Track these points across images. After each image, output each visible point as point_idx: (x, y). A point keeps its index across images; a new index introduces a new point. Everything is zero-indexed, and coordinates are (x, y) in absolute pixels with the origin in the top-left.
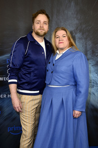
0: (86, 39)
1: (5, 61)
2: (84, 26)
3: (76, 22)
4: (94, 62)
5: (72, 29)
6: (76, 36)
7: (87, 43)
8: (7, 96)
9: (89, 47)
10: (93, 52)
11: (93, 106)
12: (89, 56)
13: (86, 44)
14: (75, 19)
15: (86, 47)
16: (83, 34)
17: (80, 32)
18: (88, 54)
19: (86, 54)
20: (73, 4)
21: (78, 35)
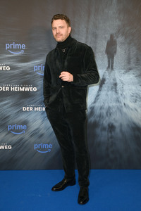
0: (129, 44)
1: (32, 68)
2: (128, 28)
3: (118, 23)
4: (138, 73)
5: (113, 32)
6: (118, 40)
7: (131, 49)
8: (34, 109)
9: (132, 54)
10: (138, 60)
11: (135, 124)
12: (133, 65)
13: (129, 50)
15: (129, 54)
16: (126, 38)
17: (122, 35)
19: (129, 63)
21: (120, 40)
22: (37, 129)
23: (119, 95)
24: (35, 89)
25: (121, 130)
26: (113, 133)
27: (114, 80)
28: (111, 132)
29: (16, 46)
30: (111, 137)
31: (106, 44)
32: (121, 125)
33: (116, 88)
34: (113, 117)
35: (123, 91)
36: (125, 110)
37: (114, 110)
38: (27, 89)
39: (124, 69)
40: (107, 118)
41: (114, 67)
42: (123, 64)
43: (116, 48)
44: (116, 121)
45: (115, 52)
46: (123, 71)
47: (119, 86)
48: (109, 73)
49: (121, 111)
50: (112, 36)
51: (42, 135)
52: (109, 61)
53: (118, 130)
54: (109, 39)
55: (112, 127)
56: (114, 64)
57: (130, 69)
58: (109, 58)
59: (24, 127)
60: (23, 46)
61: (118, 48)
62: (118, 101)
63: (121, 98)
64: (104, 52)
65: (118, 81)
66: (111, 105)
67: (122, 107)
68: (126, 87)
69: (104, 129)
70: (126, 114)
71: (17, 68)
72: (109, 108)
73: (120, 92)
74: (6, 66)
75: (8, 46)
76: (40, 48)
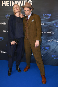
22: (54, 49)
24: (54, 33)
29: (47, 15)
38: (50, 33)
51: (55, 52)
59: (48, 48)
60: (50, 15)
71: (47, 24)
74: (43, 23)
75: (44, 15)
76: (57, 15)
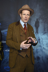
0: (45, 22)
1: (4, 33)
2: (44, 16)
3: (39, 14)
5: (38, 18)
6: (40, 21)
9: (46, 27)
12: (46, 31)
13: (45, 25)
14: (39, 13)
15: (45, 27)
16: (43, 20)
18: (46, 30)
19: (45, 30)
20: (38, 5)
21: (41, 21)
23: (41, 44)
24: (5, 42)
25: (42, 59)
26: (39, 61)
27: (39, 37)
28: (38, 60)
30: (38, 63)
31: (35, 23)
32: (42, 57)
33: (39, 41)
34: (39, 53)
35: (42, 42)
36: (44, 50)
37: (39, 50)
39: (43, 33)
40: (36, 54)
41: (38, 32)
42: (42, 31)
43: (39, 24)
44: (40, 55)
45: (39, 26)
46: (42, 34)
47: (41, 40)
48: (37, 35)
49: (42, 51)
50: (37, 19)
51: (8, 62)
52: (36, 30)
53: (41, 59)
54: (36, 20)
55: (38, 58)
56: (39, 31)
57: (45, 33)
58: (36, 28)
61: (40, 24)
62: (41, 47)
63: (42, 45)
64: (34, 26)
65: (40, 38)
66: (38, 48)
67: (42, 49)
68: (44, 41)
69: (35, 59)
70: (44, 52)
72: (37, 50)
73: (41, 43)
